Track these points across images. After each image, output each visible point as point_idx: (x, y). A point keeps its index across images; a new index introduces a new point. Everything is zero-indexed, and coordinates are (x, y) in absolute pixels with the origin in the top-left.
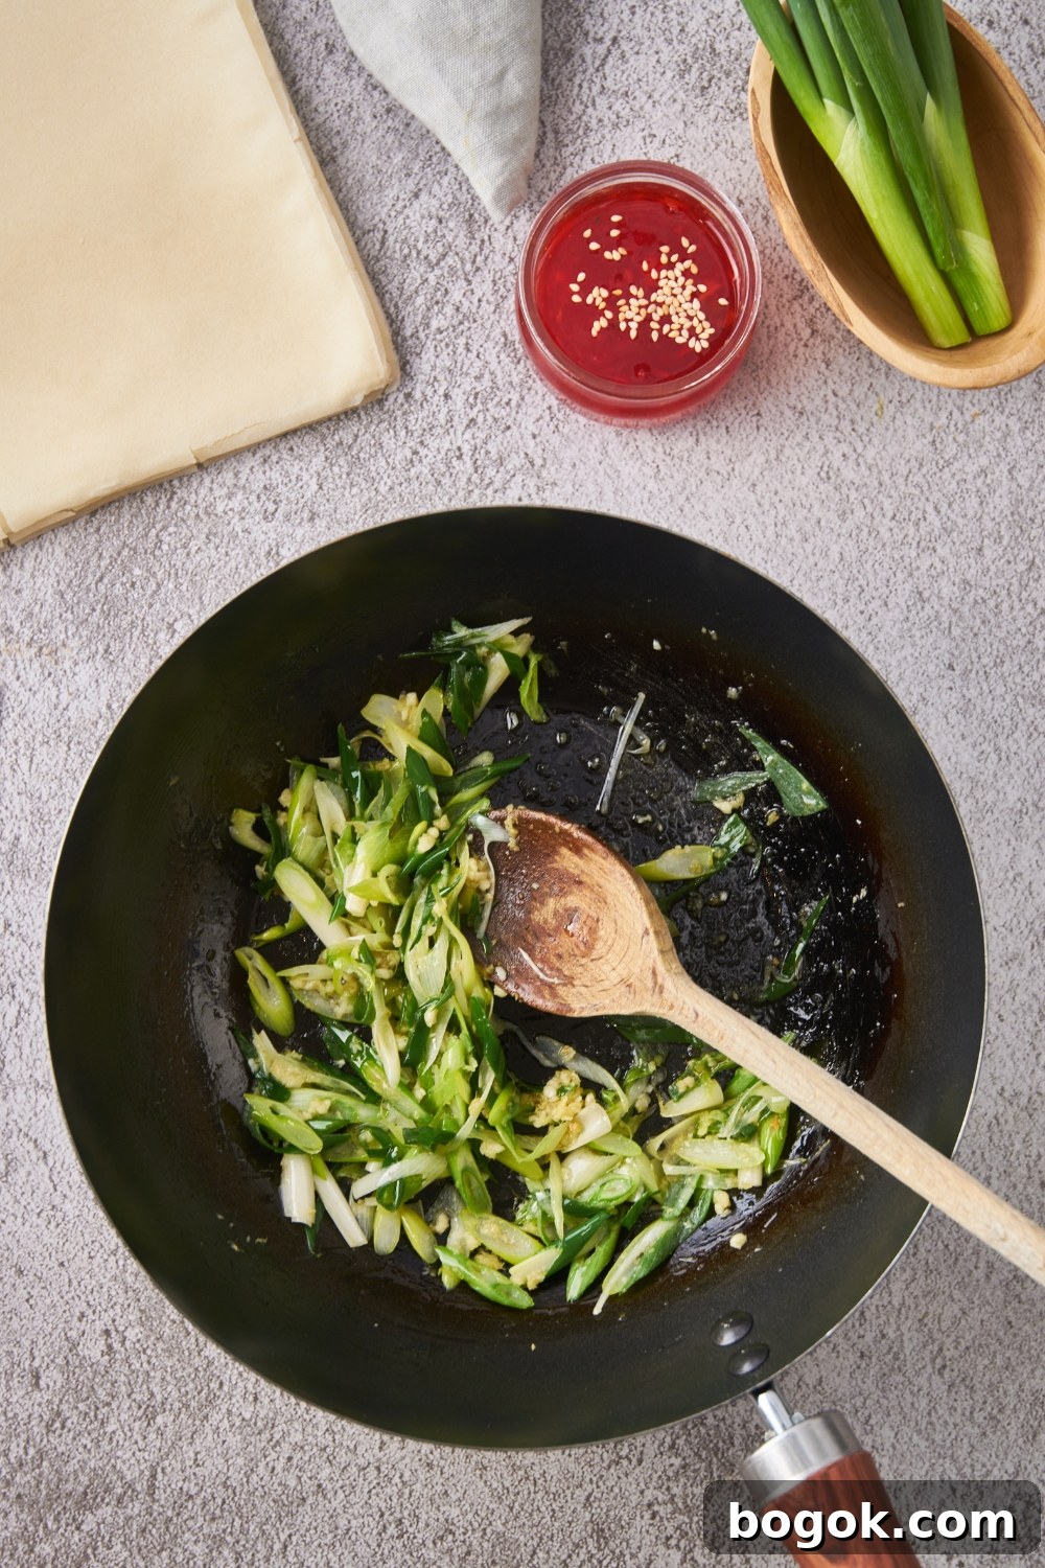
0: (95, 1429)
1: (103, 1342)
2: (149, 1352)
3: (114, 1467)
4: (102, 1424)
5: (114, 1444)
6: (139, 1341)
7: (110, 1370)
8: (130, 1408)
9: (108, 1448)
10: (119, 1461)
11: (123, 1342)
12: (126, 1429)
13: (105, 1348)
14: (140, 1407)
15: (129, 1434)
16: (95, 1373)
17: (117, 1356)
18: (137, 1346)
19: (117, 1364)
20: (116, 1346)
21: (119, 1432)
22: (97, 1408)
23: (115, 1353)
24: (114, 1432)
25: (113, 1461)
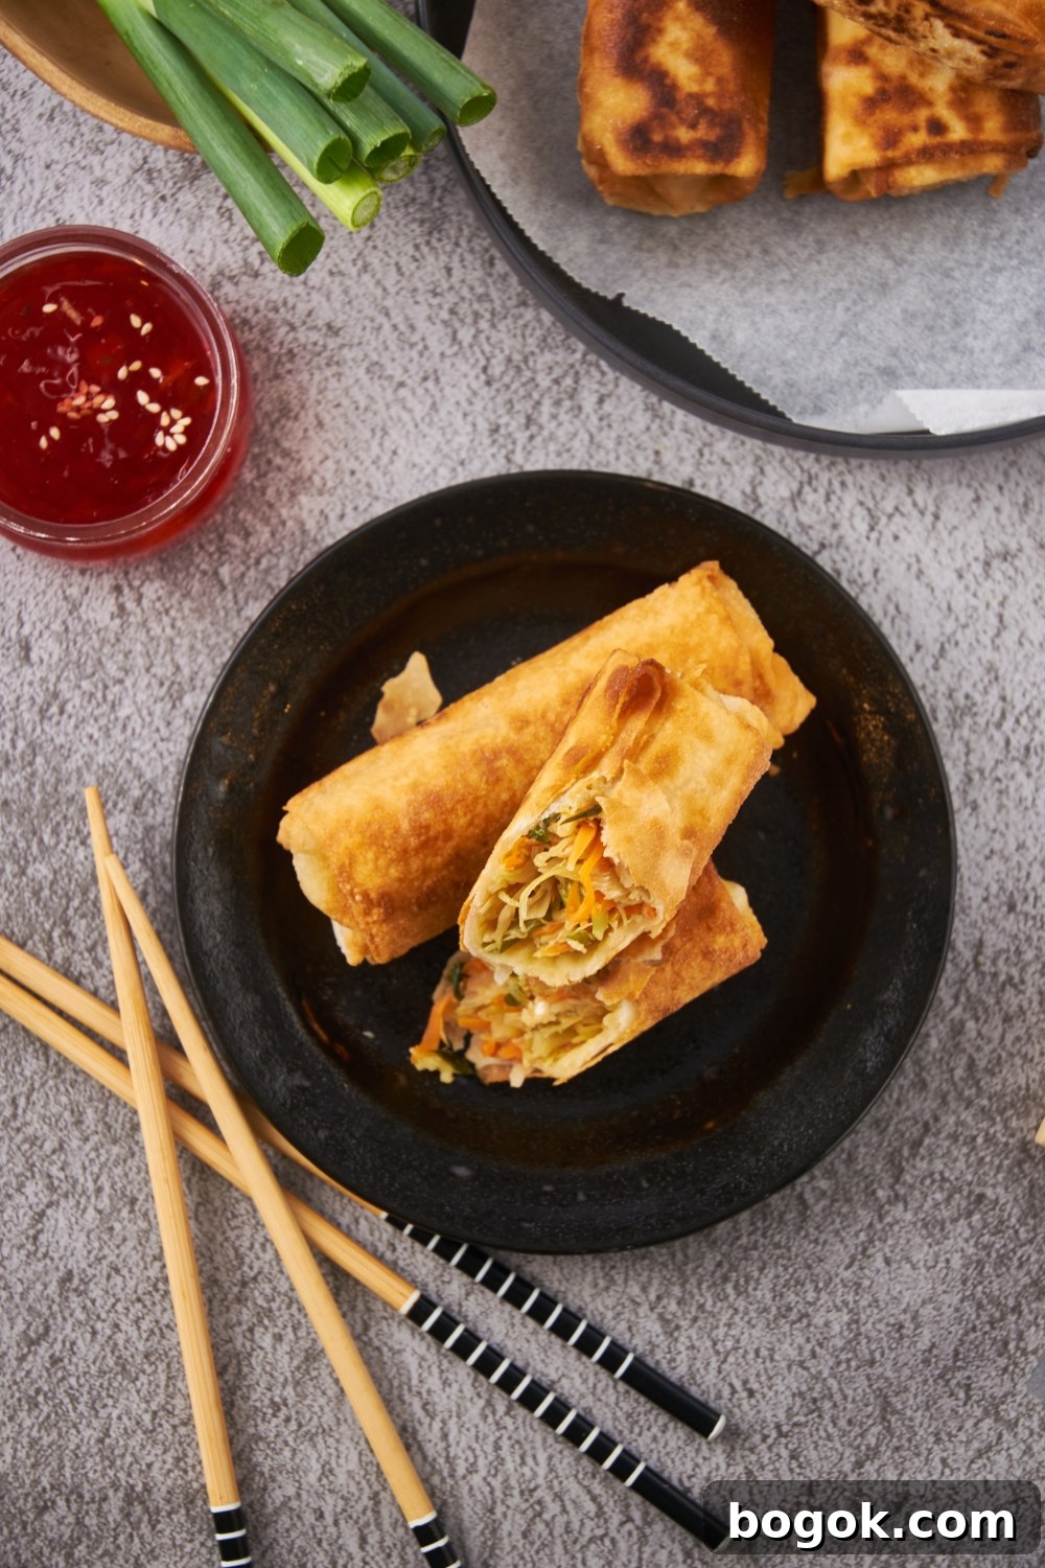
0: (103, 714)
1: (113, 601)
2: (173, 613)
3: (129, 762)
4: (113, 706)
5: (129, 732)
6: (159, 599)
7: (123, 638)
8: (149, 685)
9: (121, 738)
10: (135, 755)
11: (139, 600)
12: (145, 713)
13: (114, 609)
14: (162, 684)
15: (148, 719)
16: (103, 641)
17: (132, 619)
18: (158, 605)
19: (132, 629)
20: (130, 606)
21: (136, 717)
22: (106, 687)
23: (129, 615)
24: (128, 718)
25: (127, 755)
